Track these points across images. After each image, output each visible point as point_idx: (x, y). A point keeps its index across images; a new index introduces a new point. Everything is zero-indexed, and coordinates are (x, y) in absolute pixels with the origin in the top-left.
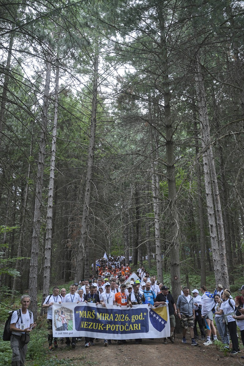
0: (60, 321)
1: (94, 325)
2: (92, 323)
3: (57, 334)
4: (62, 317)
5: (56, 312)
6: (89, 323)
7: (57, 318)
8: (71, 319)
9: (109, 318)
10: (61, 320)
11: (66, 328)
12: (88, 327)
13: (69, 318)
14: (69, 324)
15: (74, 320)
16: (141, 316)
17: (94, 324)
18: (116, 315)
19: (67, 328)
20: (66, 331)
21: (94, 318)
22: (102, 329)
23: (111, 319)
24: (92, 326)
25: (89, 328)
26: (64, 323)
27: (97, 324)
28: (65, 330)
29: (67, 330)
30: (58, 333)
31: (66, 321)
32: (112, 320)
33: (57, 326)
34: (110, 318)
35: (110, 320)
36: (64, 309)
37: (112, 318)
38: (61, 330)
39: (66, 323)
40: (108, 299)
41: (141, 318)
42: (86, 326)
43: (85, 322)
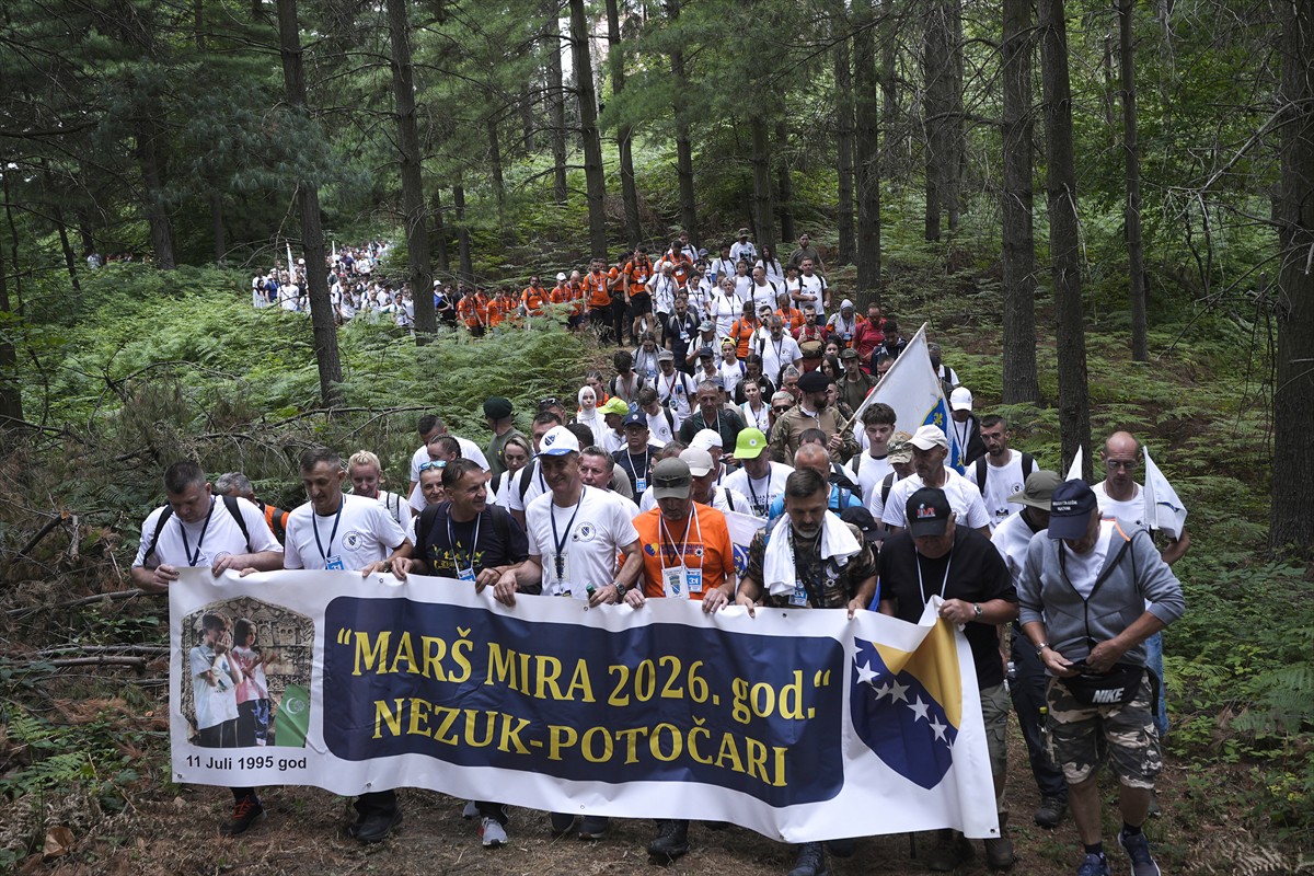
0: (224, 688)
1: (470, 722)
2: (454, 713)
3: (202, 765)
4: (236, 656)
5: (199, 625)
6: (438, 709)
7: (200, 666)
8: (301, 679)
9: (563, 683)
10: (228, 681)
11: (263, 728)
12: (433, 733)
13: (289, 669)
14: (285, 707)
15: (317, 686)
16: (791, 693)
17: (471, 715)
18: (612, 669)
19: (272, 730)
20: (261, 750)
21: (467, 675)
22: (522, 750)
23: (579, 693)
24: (459, 725)
25: (439, 736)
26: (254, 696)
27: (492, 714)
28: (254, 744)
29: (271, 741)
30: (205, 760)
31: (264, 686)
32: (589, 698)
33: (200, 714)
34: (573, 685)
35: (569, 696)
36: (256, 610)
37: (586, 686)
38: (229, 744)
39: (262, 701)
40: (559, 548)
41: (791, 708)
42: (422, 726)
43: (415, 704)
